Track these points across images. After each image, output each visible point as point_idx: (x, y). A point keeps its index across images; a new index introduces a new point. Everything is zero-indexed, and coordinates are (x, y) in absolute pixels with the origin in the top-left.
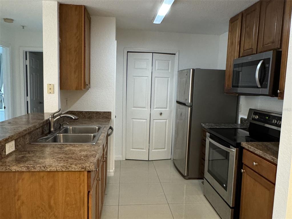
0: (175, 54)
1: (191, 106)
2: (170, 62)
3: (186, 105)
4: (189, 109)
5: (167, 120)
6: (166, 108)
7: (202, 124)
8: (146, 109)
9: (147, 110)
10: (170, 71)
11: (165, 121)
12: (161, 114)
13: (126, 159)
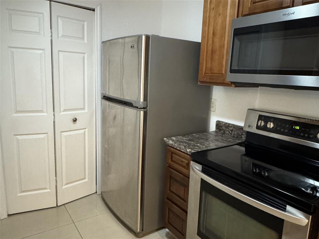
0: (94, 10)
1: (144, 108)
2: (86, 23)
3: (134, 105)
4: (142, 113)
5: (86, 130)
6: (84, 109)
7: (165, 139)
8: (45, 114)
9: (47, 115)
10: (86, 41)
11: (82, 131)
12: (75, 120)
13: (9, 215)
